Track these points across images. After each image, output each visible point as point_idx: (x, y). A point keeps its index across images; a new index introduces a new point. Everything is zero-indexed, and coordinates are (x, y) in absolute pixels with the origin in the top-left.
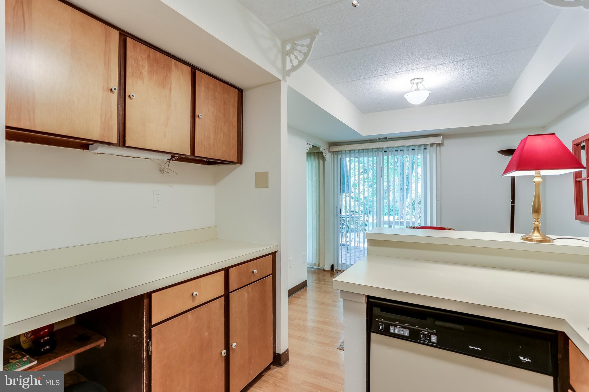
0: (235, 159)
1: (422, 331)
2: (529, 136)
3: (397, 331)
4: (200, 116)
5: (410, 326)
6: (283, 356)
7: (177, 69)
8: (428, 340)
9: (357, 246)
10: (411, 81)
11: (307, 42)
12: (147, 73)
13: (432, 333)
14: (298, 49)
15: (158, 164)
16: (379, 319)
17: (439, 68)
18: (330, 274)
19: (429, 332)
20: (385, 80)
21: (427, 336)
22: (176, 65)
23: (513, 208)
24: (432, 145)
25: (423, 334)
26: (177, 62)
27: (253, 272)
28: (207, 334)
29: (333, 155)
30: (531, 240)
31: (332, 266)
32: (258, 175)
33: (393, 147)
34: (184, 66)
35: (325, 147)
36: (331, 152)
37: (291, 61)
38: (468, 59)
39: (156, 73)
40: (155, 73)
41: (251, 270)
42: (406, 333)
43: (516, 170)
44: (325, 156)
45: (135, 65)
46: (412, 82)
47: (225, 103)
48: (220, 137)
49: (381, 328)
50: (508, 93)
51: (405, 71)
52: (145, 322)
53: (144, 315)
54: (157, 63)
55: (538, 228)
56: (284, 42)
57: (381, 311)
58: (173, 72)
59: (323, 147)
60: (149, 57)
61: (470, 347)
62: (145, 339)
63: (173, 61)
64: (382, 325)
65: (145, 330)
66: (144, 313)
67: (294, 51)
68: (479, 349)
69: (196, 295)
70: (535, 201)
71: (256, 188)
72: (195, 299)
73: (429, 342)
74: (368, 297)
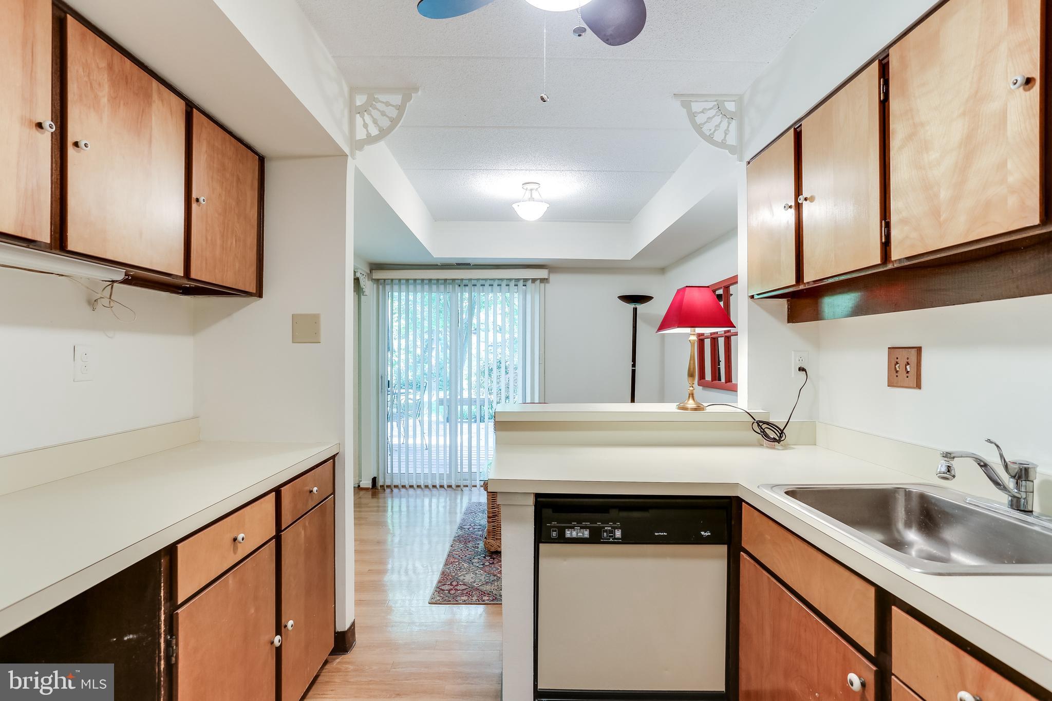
0: (253, 289)
1: (604, 527)
2: (687, 287)
3: (574, 534)
4: (201, 200)
5: (591, 524)
6: (349, 635)
7: (162, 101)
8: (612, 536)
9: (403, 444)
10: (523, 185)
11: (396, 99)
12: (108, 100)
13: (616, 528)
14: (379, 108)
15: (88, 288)
16: (551, 523)
17: (564, 174)
18: (371, 494)
19: (612, 527)
20: (489, 177)
21: (611, 532)
22: (159, 93)
23: (634, 372)
24: (534, 280)
25: (606, 531)
26: (162, 88)
27: (311, 491)
28: (252, 611)
29: (375, 286)
30: (686, 409)
31: (374, 480)
32: (296, 319)
33: (478, 280)
34: (173, 96)
35: (364, 271)
36: (373, 280)
37: (365, 126)
38: (601, 171)
39: (124, 104)
40: (122, 103)
41: (308, 488)
42: (586, 534)
43: (678, 327)
44: (364, 287)
45: (86, 79)
46: (525, 188)
47: (238, 179)
48: (232, 243)
49: (554, 534)
50: (630, 220)
51: (520, 170)
52: (163, 602)
53: (162, 588)
54: (127, 83)
55: (692, 394)
56: (354, 90)
57: (553, 512)
58: (154, 106)
59: (362, 269)
60: (110, 67)
61: (656, 534)
62: (163, 636)
63: (155, 83)
64: (555, 531)
65: (163, 618)
66: (162, 584)
67: (371, 109)
68: (665, 534)
69: (243, 539)
70: (690, 363)
71: (293, 342)
72: (237, 548)
73: (613, 539)
74: (538, 496)
